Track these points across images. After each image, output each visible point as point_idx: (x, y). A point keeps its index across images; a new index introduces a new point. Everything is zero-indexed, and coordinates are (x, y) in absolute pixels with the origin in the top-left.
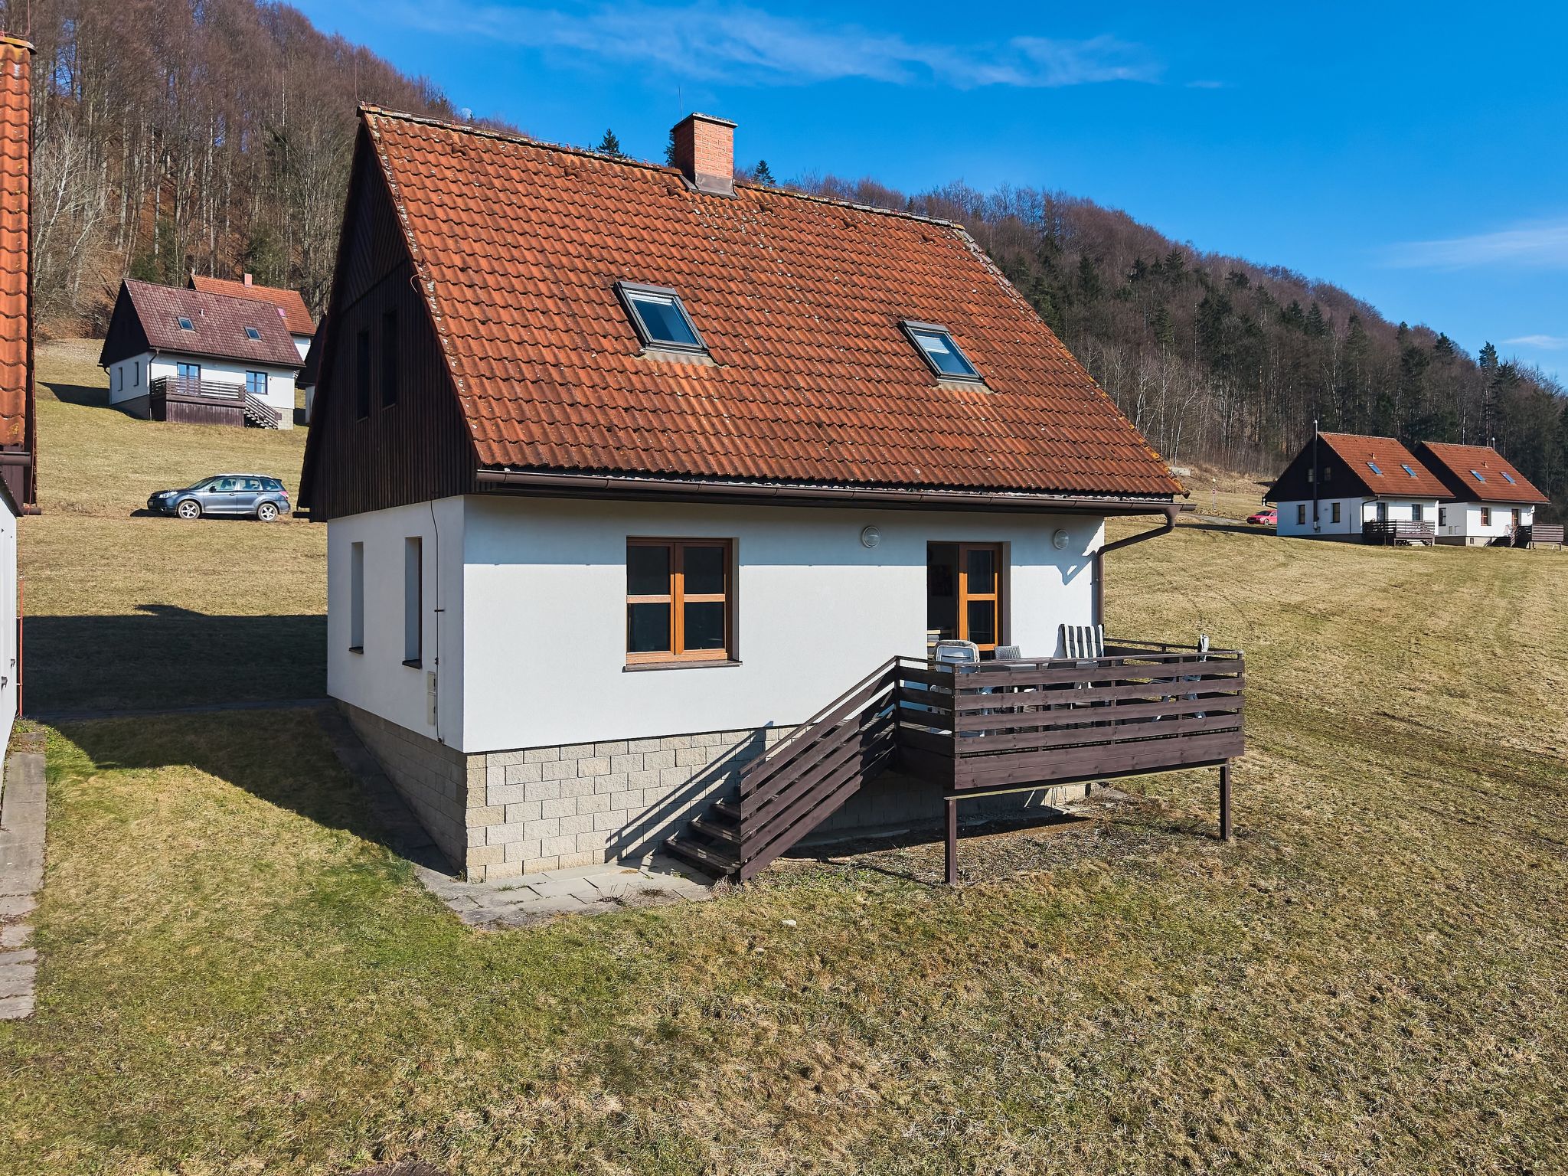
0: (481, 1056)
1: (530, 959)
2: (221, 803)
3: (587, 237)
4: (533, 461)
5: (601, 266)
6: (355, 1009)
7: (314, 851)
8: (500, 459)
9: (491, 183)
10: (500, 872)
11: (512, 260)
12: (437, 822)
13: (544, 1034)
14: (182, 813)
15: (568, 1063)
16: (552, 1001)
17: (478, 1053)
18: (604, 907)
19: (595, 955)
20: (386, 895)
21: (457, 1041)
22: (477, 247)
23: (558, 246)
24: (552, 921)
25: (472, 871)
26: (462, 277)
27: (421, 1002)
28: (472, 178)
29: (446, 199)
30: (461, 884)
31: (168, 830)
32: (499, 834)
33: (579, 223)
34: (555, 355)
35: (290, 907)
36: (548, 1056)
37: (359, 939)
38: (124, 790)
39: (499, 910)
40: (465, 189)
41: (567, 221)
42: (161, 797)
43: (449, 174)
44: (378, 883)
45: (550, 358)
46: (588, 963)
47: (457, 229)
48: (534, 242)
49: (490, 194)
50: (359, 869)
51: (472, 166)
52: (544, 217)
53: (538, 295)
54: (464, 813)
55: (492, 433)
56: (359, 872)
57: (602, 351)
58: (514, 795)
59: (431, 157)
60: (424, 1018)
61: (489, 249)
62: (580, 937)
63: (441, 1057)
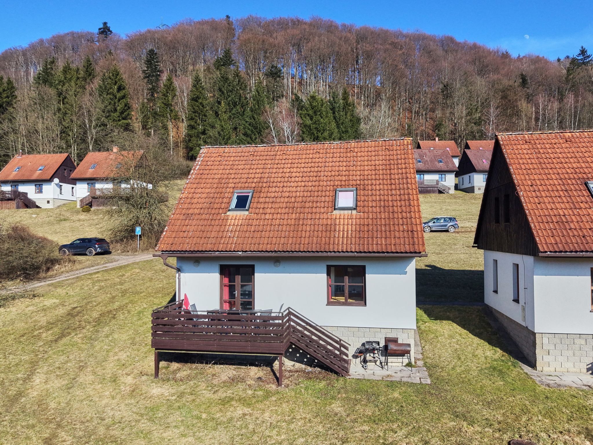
0: (547, 421)
1: (560, 398)
2: (460, 335)
3: (574, 165)
4: (557, 250)
5: (580, 175)
6: (509, 401)
7: (489, 353)
8: (546, 250)
9: (539, 152)
10: (547, 370)
11: (548, 179)
12: (526, 351)
13: (565, 420)
14: (451, 337)
15: (574, 429)
16: (567, 411)
17: (545, 420)
18: (585, 388)
19: (582, 401)
20: (512, 370)
21: (539, 415)
22: (536, 177)
23: (564, 171)
24: (566, 388)
25: (539, 368)
26: (531, 189)
27: (527, 403)
28: (532, 151)
29: (525, 161)
30: (535, 371)
31: (449, 341)
32: (547, 358)
33: (571, 160)
34: (564, 212)
35: (485, 369)
36: (567, 426)
37: (507, 382)
38: (435, 328)
39: (548, 382)
40: (531, 156)
41: (567, 160)
42: (445, 331)
43: (525, 151)
44: (509, 366)
45: (562, 213)
46: (579, 403)
47: (529, 172)
48: (555, 171)
49: (539, 156)
50: (503, 361)
51: (533, 146)
52: (558, 160)
53: (557, 191)
54: (535, 350)
55: (543, 242)
56: (503, 362)
57: (581, 208)
58: (552, 347)
59: (519, 147)
60: (529, 407)
61: (540, 177)
62: (576, 395)
63: (535, 418)
